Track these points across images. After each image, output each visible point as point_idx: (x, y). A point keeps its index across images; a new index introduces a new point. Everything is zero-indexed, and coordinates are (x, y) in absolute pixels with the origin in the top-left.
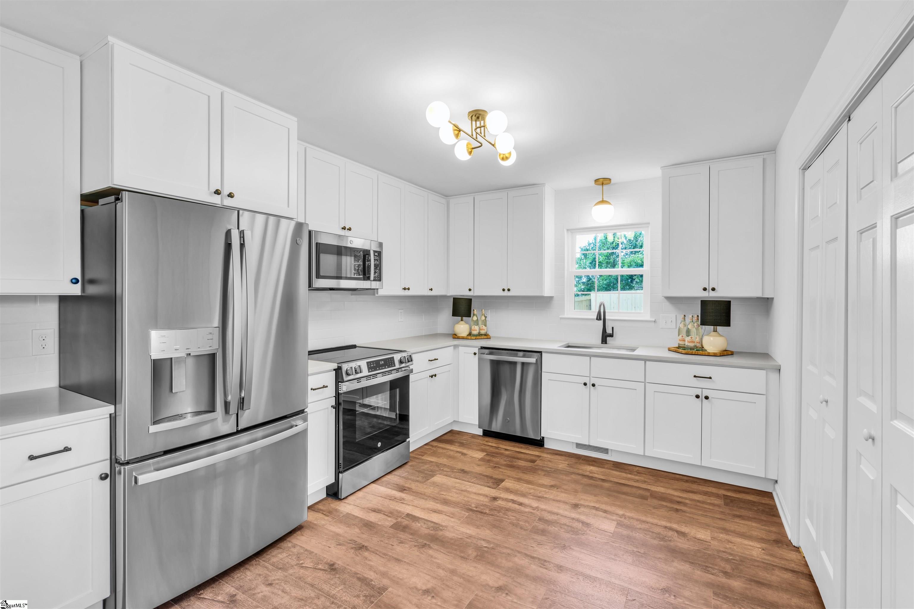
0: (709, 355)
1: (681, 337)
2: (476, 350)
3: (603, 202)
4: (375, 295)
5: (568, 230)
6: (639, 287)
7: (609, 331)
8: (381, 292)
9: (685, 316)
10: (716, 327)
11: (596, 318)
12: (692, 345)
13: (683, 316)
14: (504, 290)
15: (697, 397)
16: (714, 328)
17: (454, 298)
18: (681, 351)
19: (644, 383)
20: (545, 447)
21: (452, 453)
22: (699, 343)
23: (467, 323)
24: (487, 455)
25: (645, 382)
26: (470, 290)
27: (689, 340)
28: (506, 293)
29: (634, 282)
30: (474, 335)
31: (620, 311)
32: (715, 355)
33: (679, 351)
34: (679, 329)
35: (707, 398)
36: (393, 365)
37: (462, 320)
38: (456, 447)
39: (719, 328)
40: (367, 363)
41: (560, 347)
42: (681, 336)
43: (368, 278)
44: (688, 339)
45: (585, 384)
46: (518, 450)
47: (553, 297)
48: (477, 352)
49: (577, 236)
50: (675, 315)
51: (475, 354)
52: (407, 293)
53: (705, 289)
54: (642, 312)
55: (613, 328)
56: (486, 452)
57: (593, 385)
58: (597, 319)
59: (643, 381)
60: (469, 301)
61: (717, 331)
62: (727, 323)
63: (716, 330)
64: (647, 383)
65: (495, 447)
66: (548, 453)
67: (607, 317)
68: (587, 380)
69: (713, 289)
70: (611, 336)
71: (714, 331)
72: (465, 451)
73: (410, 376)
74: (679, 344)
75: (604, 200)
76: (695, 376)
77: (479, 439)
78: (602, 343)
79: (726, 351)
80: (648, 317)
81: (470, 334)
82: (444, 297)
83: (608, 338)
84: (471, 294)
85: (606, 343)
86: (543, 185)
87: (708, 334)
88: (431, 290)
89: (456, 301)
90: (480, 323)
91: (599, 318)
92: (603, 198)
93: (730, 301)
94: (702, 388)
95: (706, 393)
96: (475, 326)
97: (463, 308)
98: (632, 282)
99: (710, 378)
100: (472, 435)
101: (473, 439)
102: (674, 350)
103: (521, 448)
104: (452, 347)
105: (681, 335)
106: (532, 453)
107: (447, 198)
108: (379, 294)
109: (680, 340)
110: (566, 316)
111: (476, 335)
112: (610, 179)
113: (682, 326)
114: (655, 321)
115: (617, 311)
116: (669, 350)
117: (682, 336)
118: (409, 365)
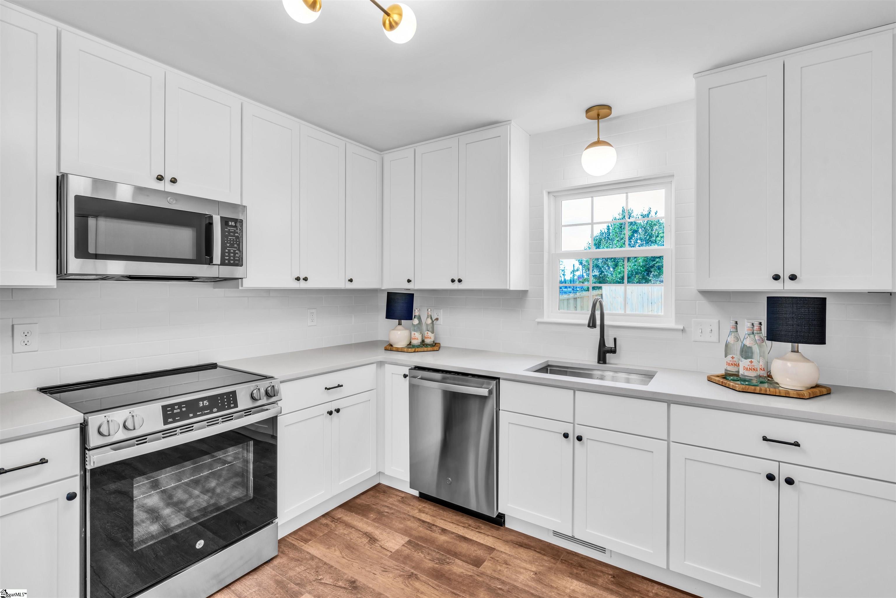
0: (787, 395)
1: (731, 359)
2: (406, 371)
3: (598, 143)
4: (238, 288)
5: (549, 193)
6: (656, 281)
7: (609, 344)
8: (247, 283)
9: (736, 323)
10: (796, 344)
11: (587, 323)
12: (751, 374)
13: (733, 323)
14: (453, 281)
15: (771, 477)
16: (792, 347)
17: (389, 294)
18: (733, 386)
19: (666, 442)
20: (506, 526)
21: (355, 536)
22: (764, 370)
23: (406, 328)
24: (409, 542)
25: (668, 441)
26: (409, 281)
27: (746, 366)
28: (456, 286)
29: (651, 275)
30: (414, 346)
31: (628, 312)
32: (799, 396)
33: (729, 385)
34: (727, 346)
35: (790, 481)
36: (232, 405)
37: (400, 324)
38: (367, 523)
39: (802, 347)
40: (164, 408)
41: (528, 370)
42: (729, 357)
43: (210, 262)
44: (744, 363)
45: (566, 436)
46: (461, 531)
47: (527, 291)
48: (407, 373)
49: (564, 203)
50: (718, 320)
51: (405, 376)
52: (302, 285)
53: (776, 278)
54: (663, 314)
55: (615, 340)
56: (410, 535)
57: (579, 438)
58: (589, 326)
59: (666, 438)
60: (409, 298)
61: (798, 352)
62: (820, 339)
63: (796, 350)
64: (671, 443)
65: (429, 523)
66: (507, 542)
67: (606, 322)
68: (568, 429)
69: (793, 278)
70: (613, 351)
71: (793, 351)
72: (377, 533)
73: (278, 418)
74: (726, 370)
75: (600, 140)
76: (765, 439)
77: (410, 505)
78: (599, 362)
79: (817, 386)
80: (672, 324)
81: (410, 345)
82: (374, 292)
83: (608, 355)
84: (410, 286)
85: (605, 362)
86: (507, 122)
87: (781, 357)
88: (351, 280)
89: (392, 297)
90: (424, 327)
91: (592, 324)
92: (599, 138)
93: (825, 298)
94: (779, 462)
95: (787, 471)
96: (415, 333)
97: (400, 306)
98: (648, 275)
99: (797, 444)
100: (403, 495)
101: (401, 505)
102: (719, 381)
103: (469, 527)
104: (375, 365)
105: (731, 356)
106: (482, 542)
107: (382, 153)
108: (244, 286)
109: (728, 364)
110: (546, 319)
111: (418, 346)
112: (609, 108)
113: (731, 339)
114: (683, 330)
115: (623, 312)
116: (710, 380)
117: (733, 358)
118: (276, 401)
